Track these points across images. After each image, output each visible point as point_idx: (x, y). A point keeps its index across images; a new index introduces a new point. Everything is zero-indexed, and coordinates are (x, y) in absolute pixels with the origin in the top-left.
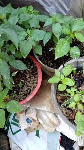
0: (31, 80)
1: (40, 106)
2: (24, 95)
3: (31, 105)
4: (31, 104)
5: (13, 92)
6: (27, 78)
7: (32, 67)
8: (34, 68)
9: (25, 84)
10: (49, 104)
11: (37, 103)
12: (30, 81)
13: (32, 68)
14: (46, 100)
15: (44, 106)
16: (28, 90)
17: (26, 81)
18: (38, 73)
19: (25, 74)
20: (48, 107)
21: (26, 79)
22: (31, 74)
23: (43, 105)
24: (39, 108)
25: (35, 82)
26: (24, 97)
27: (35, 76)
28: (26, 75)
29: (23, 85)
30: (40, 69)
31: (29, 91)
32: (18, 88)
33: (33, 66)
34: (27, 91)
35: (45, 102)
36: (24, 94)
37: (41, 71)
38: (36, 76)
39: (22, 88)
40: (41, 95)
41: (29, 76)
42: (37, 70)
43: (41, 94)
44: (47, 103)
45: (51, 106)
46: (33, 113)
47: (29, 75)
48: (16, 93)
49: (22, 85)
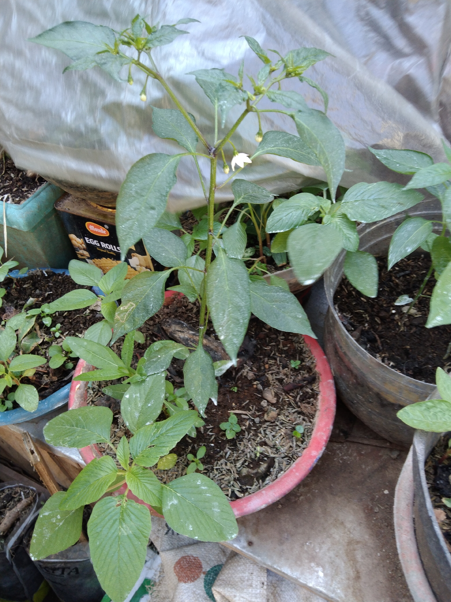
0: (281, 417)
1: (298, 561)
2: (235, 480)
3: (250, 544)
4: (254, 539)
5: (194, 453)
6: (264, 403)
7: (295, 364)
8: (300, 369)
9: (249, 429)
10: (341, 563)
11: (281, 543)
12: (276, 419)
13: (294, 370)
14: (330, 536)
15: (318, 565)
16: (261, 459)
17: (257, 420)
18: (314, 395)
19: (260, 387)
20: (333, 578)
21: (261, 410)
22: (287, 392)
23: (313, 558)
24: (286, 570)
25: (300, 430)
26: (236, 489)
27: (303, 405)
28: (260, 392)
29: (242, 432)
30: (331, 381)
31: (263, 467)
32: (216, 441)
33: (302, 360)
34: (255, 462)
35: (325, 547)
36: (239, 473)
37: (333, 388)
38: (306, 408)
39: (233, 443)
40: (306, 506)
41: (274, 401)
42: (313, 380)
43: (310, 502)
44: (331, 554)
45: (352, 574)
46: (251, 586)
47: (277, 395)
48: (204, 461)
49: (238, 429)
